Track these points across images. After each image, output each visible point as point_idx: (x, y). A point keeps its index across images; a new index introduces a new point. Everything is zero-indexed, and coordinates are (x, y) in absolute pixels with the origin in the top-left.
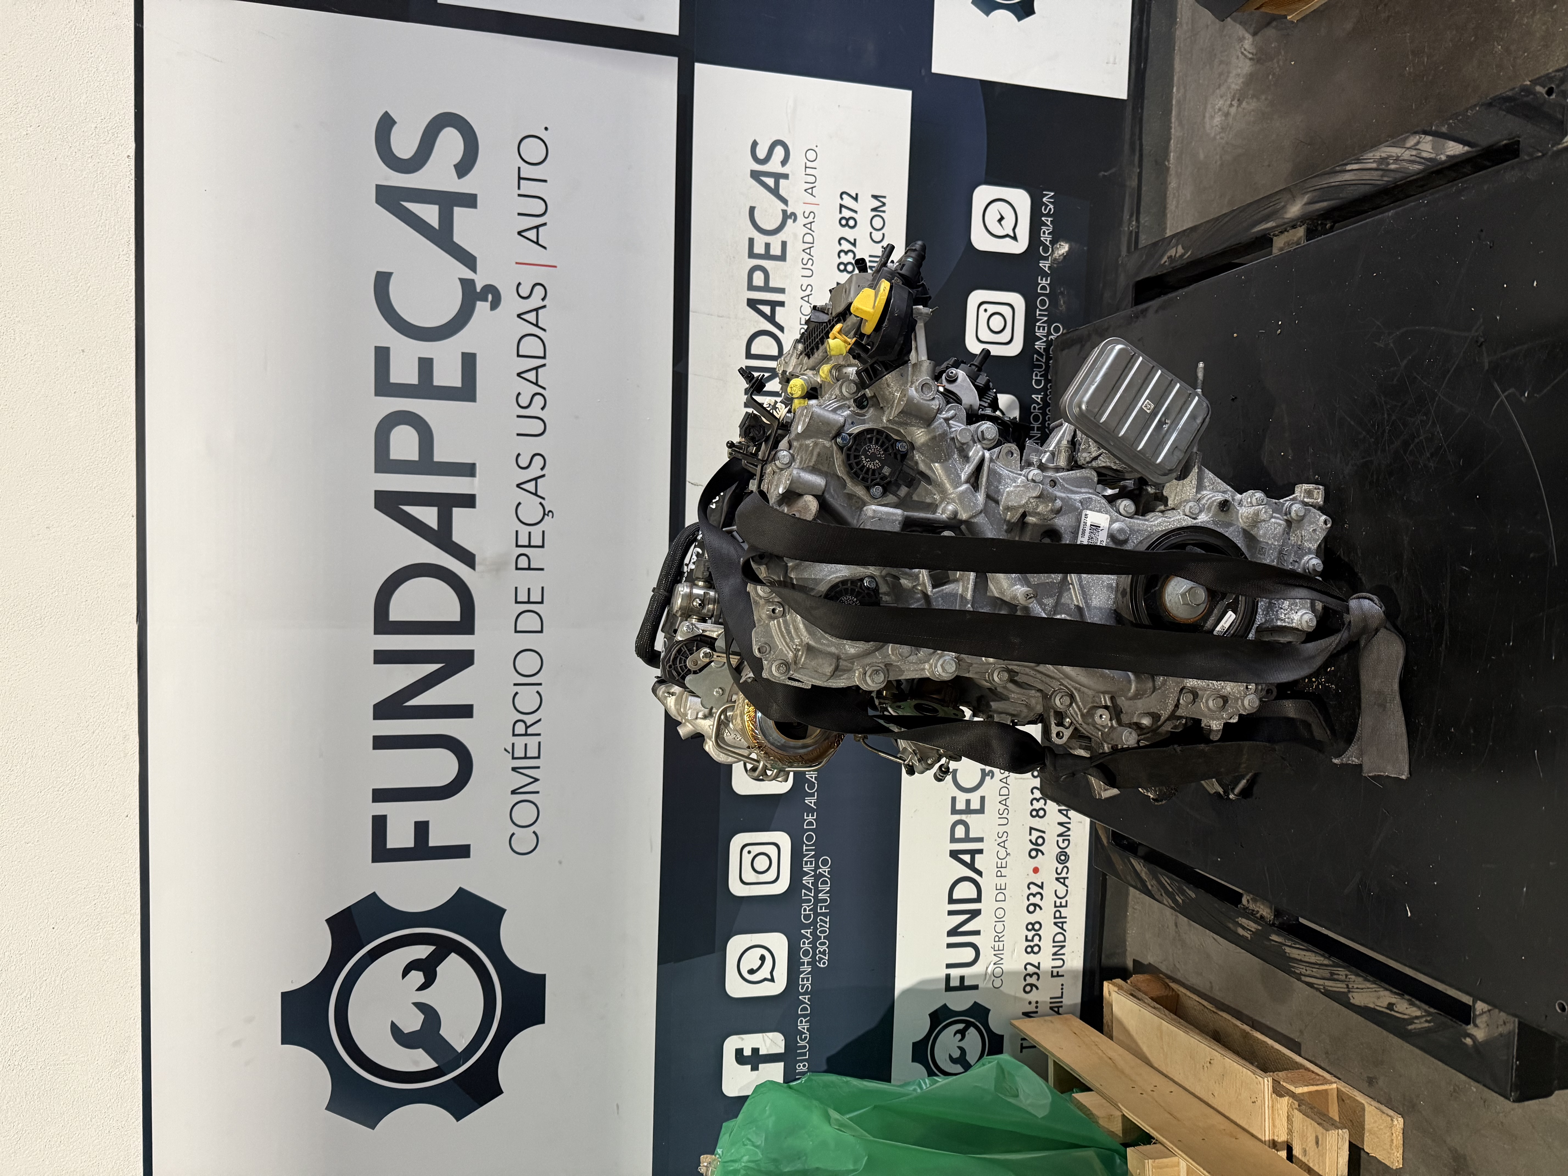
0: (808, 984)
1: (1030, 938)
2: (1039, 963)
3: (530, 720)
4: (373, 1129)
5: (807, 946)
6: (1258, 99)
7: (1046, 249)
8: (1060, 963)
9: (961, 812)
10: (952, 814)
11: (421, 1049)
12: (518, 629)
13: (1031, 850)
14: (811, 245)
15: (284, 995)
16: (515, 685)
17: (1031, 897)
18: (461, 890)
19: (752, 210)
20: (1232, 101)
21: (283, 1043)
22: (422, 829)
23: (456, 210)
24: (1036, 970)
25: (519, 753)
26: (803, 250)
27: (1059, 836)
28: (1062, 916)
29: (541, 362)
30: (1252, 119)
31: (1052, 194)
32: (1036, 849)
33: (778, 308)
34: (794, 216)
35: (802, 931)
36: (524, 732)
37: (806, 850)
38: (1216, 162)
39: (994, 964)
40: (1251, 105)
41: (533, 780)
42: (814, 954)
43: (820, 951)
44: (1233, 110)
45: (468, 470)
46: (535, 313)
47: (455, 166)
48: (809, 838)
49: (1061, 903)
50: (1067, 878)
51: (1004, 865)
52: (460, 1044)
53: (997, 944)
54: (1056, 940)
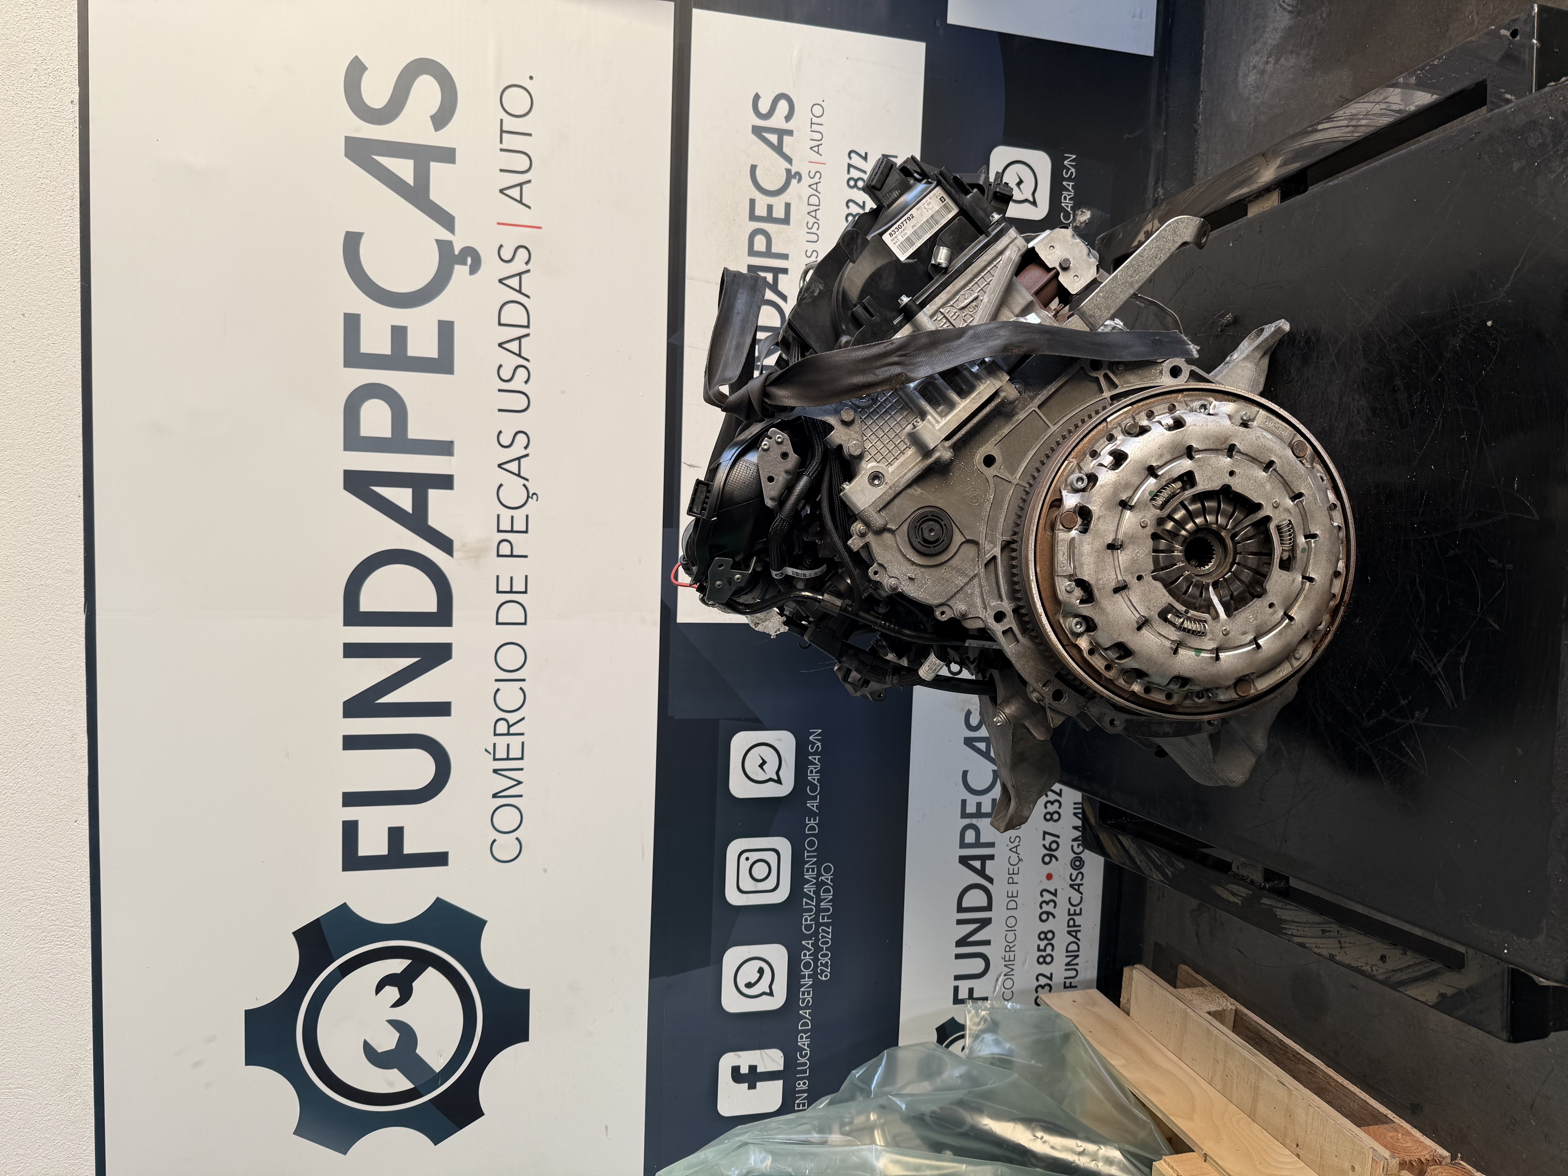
0: (809, 998)
1: (1042, 947)
2: (1051, 974)
3: (512, 718)
4: (345, 1154)
5: (808, 958)
6: (1298, 55)
7: (1067, 216)
8: (1073, 973)
9: (971, 816)
10: (962, 817)
11: (396, 1070)
12: (500, 621)
13: (1045, 856)
14: (817, 208)
15: (247, 1012)
16: (496, 680)
17: (1044, 905)
18: (438, 901)
19: (753, 168)
20: (1268, 58)
21: (246, 1064)
22: (396, 835)
23: (433, 165)
24: (1049, 982)
25: (501, 753)
26: (808, 213)
27: (1074, 840)
28: (1076, 924)
29: (524, 331)
30: (1291, 76)
31: (1074, 157)
32: (1050, 854)
33: (781, 276)
34: (798, 176)
35: (803, 942)
36: (506, 732)
37: (808, 857)
38: (1250, 124)
39: (1005, 975)
40: (1289, 62)
41: (516, 783)
42: (816, 966)
43: (821, 963)
44: (1269, 68)
45: (445, 448)
46: (518, 278)
47: (431, 117)
48: (811, 844)
49: (1075, 910)
50: (1082, 884)
51: (1016, 872)
52: (438, 1064)
53: (1007, 954)
54: (1069, 949)
